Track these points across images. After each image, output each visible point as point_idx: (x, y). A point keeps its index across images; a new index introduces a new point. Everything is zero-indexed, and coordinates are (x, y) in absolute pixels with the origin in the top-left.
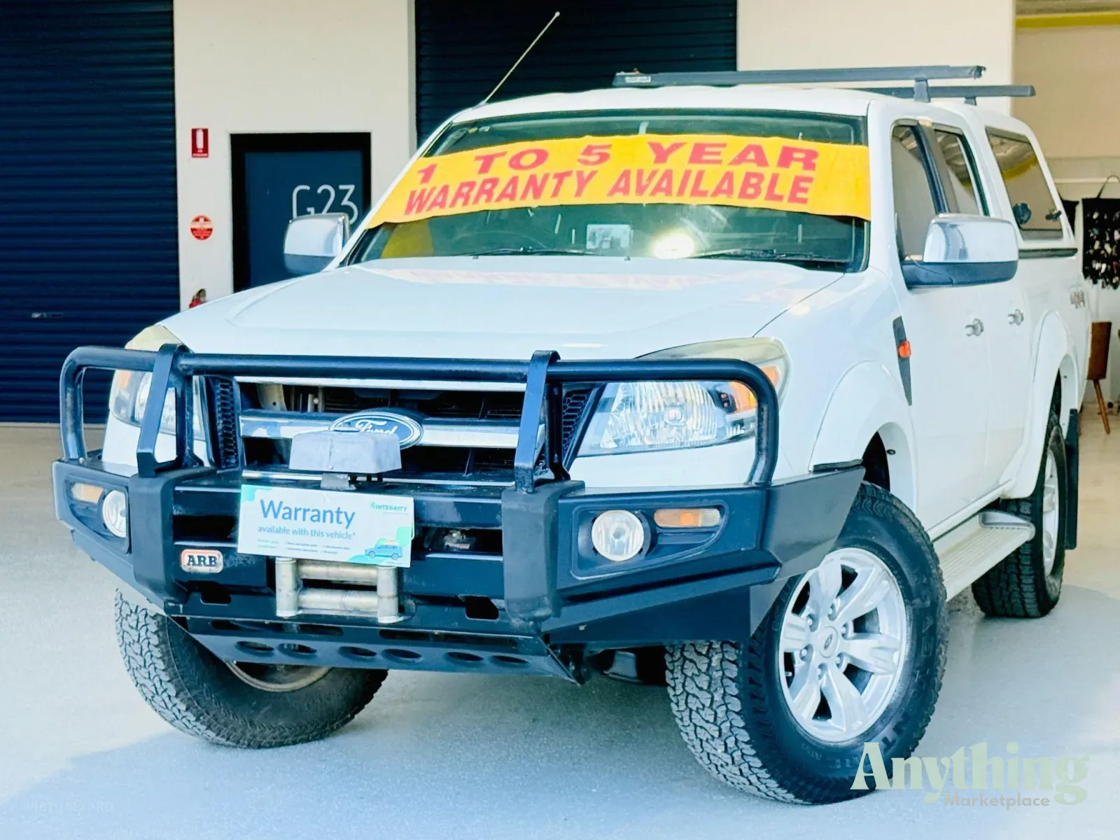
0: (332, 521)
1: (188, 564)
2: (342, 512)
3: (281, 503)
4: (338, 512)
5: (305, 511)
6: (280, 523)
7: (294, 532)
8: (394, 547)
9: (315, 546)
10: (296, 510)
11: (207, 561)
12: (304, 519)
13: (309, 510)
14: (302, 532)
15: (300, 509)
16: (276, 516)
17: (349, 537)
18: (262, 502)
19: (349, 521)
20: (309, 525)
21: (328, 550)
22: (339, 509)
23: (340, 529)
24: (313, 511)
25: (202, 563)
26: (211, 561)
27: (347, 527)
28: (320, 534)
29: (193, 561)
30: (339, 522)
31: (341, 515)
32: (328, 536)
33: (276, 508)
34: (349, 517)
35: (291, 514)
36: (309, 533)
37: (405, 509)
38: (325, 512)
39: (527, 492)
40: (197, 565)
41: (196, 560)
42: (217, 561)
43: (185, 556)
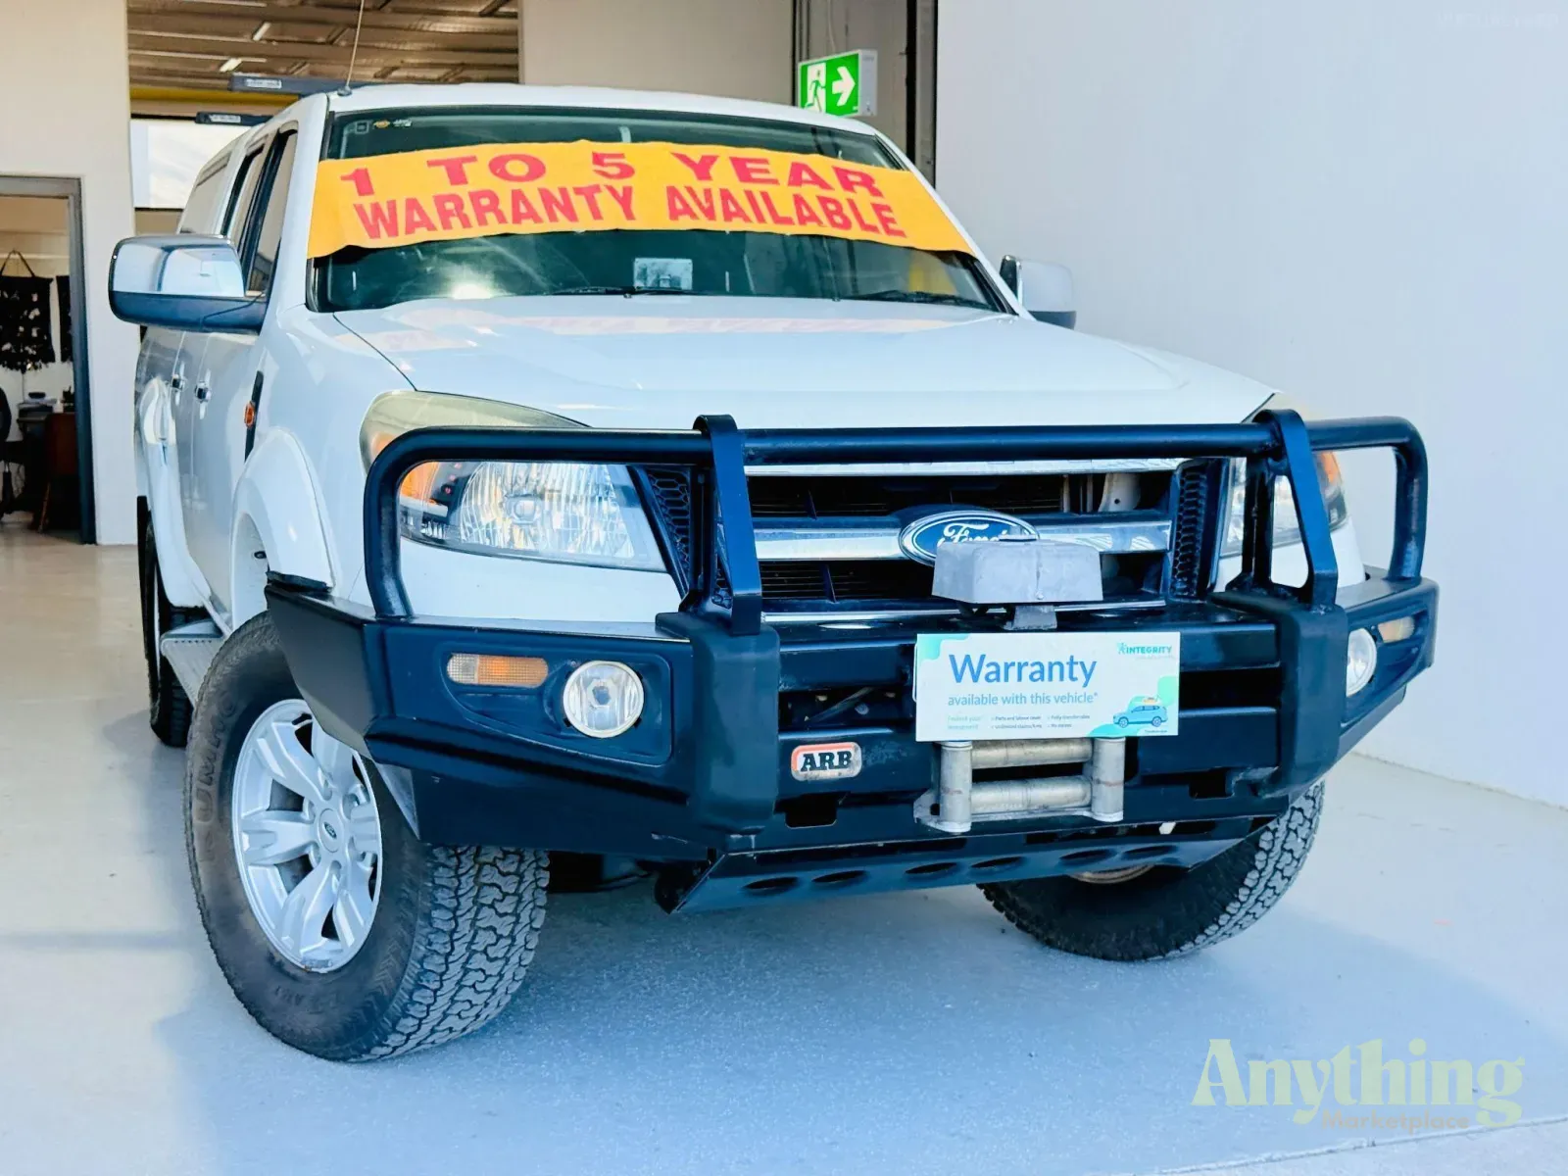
0: (1062, 678)
1: (804, 769)
2: (1076, 663)
3: (983, 657)
4: (1072, 663)
5: (1020, 666)
6: (982, 688)
7: (1006, 700)
8: (1154, 708)
9: (1039, 718)
10: (1007, 666)
11: (836, 762)
12: (1020, 679)
13: (1026, 664)
14: (1020, 699)
15: (1013, 664)
16: (975, 678)
17: (1089, 699)
18: (952, 658)
19: (1088, 676)
20: (1028, 688)
21: (1058, 722)
22: (1072, 657)
23: (1075, 688)
24: (1033, 665)
25: (827, 764)
26: (841, 759)
27: (1085, 685)
28: (1045, 699)
29: (813, 763)
30: (1073, 679)
31: (1075, 666)
32: (1057, 701)
33: (975, 666)
34: (1088, 669)
35: (999, 673)
36: (1029, 699)
37: (1169, 649)
38: (1051, 666)
39: (1326, 610)
40: (819, 769)
41: (817, 760)
42: (851, 759)
43: (798, 758)
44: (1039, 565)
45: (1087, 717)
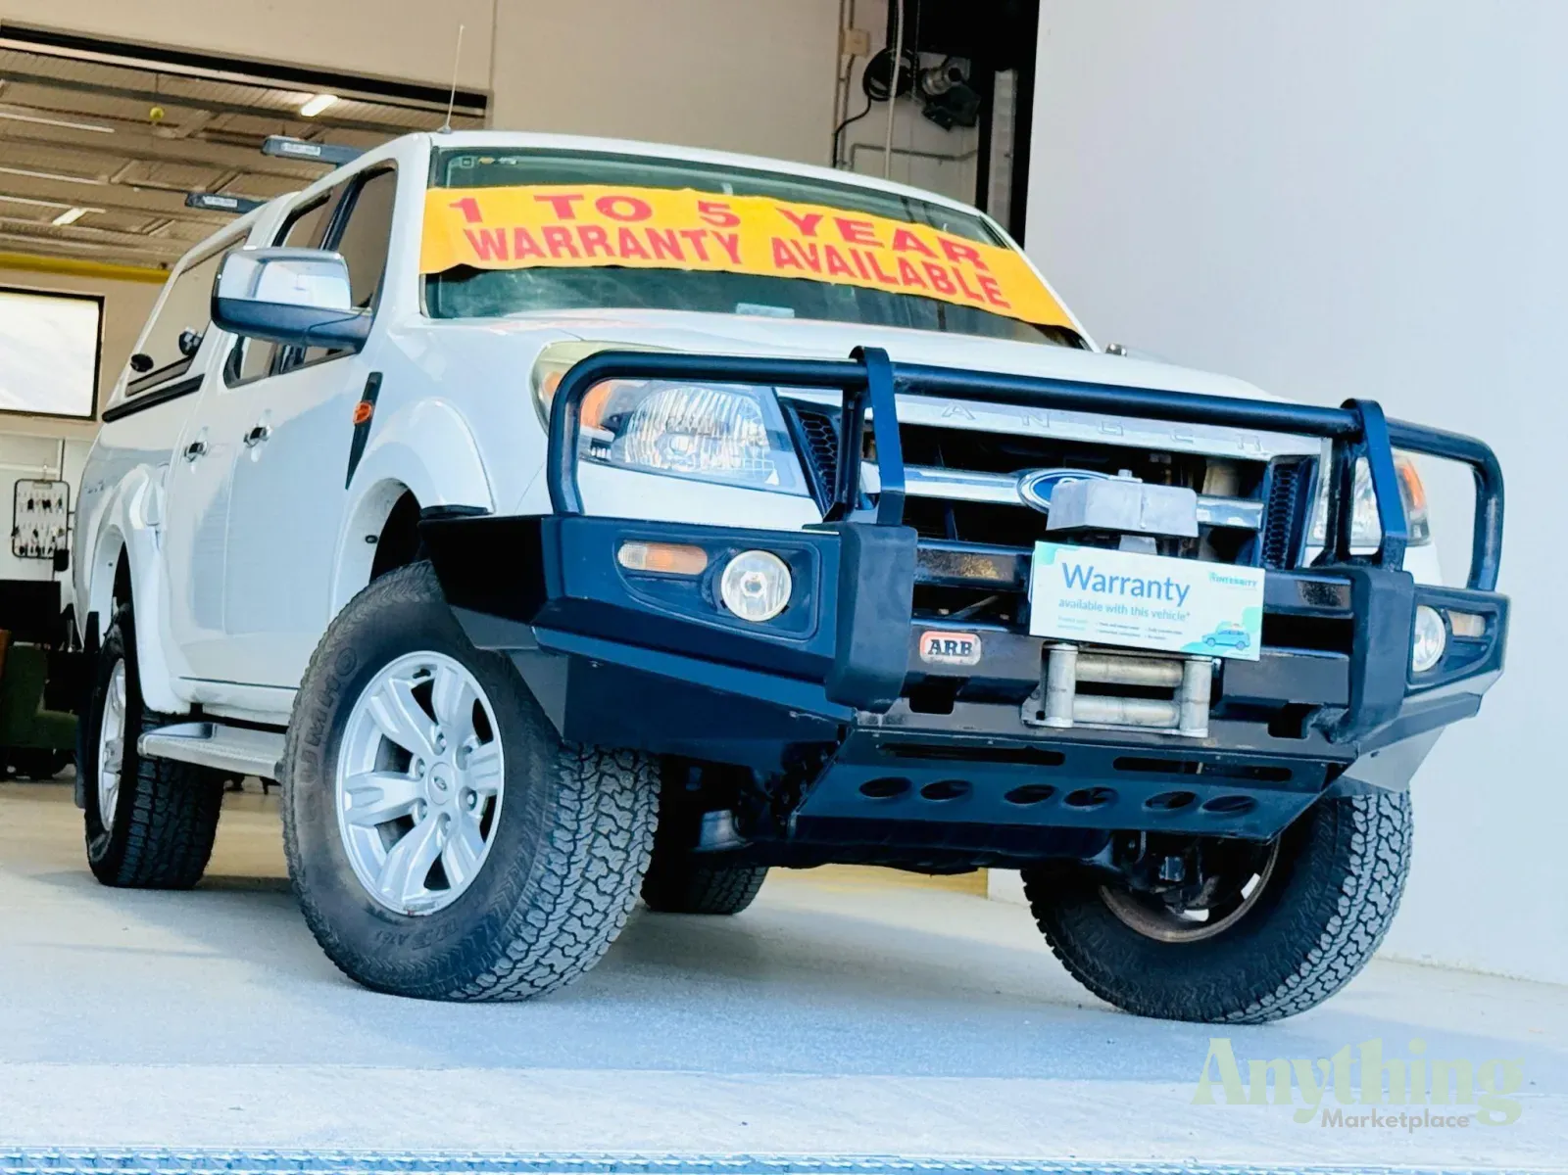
0: (1159, 596)
1: (930, 653)
2: (1172, 585)
3: (1091, 569)
4: (1168, 584)
5: (1124, 581)
6: (1089, 595)
7: (1109, 609)
8: (1239, 633)
9: (1137, 628)
10: (1112, 580)
11: (959, 649)
12: (1122, 591)
13: (1129, 580)
14: (1121, 609)
15: (1117, 578)
16: (1084, 586)
17: (1182, 617)
18: (1065, 567)
19: (1182, 597)
20: (1128, 600)
21: (1153, 634)
22: (1169, 580)
23: (1170, 606)
24: (1135, 581)
25: (951, 651)
26: (963, 648)
27: (1179, 605)
28: (1142, 613)
29: (939, 648)
30: (1168, 598)
31: (1171, 587)
32: (1154, 616)
33: (1085, 575)
34: (1182, 592)
35: (1104, 584)
36: (1129, 610)
37: (1255, 583)
38: (1150, 584)
39: (1395, 570)
40: (944, 654)
41: (943, 646)
42: (972, 649)
43: (926, 642)
44: (1143, 499)
45: (1179, 633)
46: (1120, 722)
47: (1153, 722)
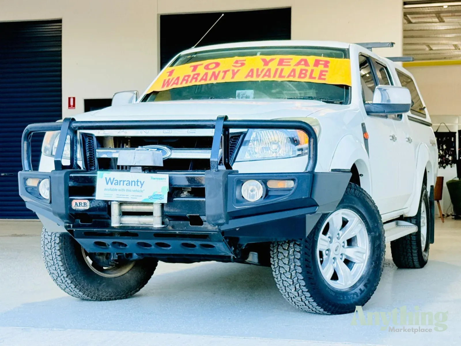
0: (135, 185)
1: (75, 206)
2: (139, 181)
3: (114, 178)
4: (138, 181)
5: (124, 181)
6: (114, 186)
7: (119, 190)
8: (160, 195)
9: (128, 195)
10: (120, 181)
11: (83, 205)
12: (123, 185)
13: (125, 181)
14: (123, 190)
15: (122, 181)
16: (112, 184)
17: (142, 191)
18: (106, 178)
19: (142, 185)
20: (125, 187)
21: (133, 197)
22: (138, 180)
23: (138, 188)
24: (127, 181)
25: (81, 205)
26: (84, 204)
27: (141, 187)
28: (130, 191)
29: (77, 205)
30: (138, 185)
31: (138, 182)
32: (133, 191)
33: (112, 180)
34: (142, 183)
35: (118, 183)
36: (126, 191)
37: (165, 179)
38: (132, 182)
39: (215, 171)
40: (78, 206)
41: (78, 204)
42: (87, 204)
43: (74, 203)
44: (135, 155)
45: (141, 196)
46: (139, 223)
47: (149, 223)
